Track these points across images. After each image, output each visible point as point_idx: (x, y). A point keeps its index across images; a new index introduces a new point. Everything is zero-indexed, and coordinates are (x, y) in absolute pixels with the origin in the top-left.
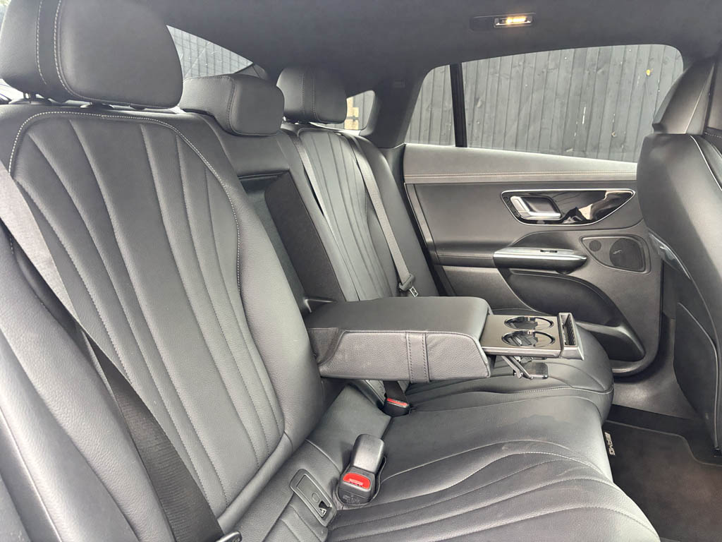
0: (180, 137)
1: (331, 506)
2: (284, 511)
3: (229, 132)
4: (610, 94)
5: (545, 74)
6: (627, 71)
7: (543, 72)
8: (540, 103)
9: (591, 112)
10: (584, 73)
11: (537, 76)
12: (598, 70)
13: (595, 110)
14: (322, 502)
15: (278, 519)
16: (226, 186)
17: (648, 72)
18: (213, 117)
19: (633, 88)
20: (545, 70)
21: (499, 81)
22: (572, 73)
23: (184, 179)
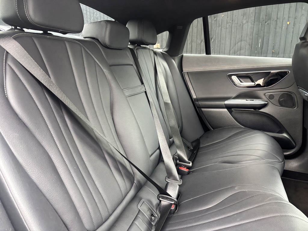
0: (83, 48)
1: (156, 216)
2: (135, 218)
3: (105, 47)
4: (271, 33)
5: (242, 26)
6: (278, 23)
7: (241, 25)
8: (240, 38)
9: (263, 42)
10: (259, 24)
11: (238, 27)
12: (265, 22)
13: (265, 40)
14: (152, 214)
15: (133, 222)
16: (105, 70)
17: (288, 23)
18: (98, 40)
19: (282, 30)
20: (242, 24)
21: (221, 30)
22: (254, 25)
23: (86, 66)
